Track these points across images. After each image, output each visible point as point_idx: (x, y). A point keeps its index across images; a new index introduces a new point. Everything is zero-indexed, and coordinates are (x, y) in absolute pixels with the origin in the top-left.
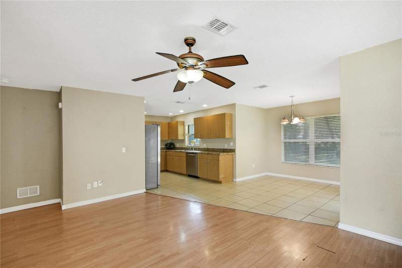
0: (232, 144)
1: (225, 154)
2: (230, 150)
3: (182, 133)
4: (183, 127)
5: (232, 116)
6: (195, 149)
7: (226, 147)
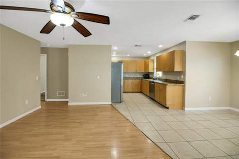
0: (182, 76)
1: (178, 85)
2: (181, 81)
3: (152, 68)
4: (152, 63)
5: (183, 53)
6: (159, 79)
7: (178, 79)
